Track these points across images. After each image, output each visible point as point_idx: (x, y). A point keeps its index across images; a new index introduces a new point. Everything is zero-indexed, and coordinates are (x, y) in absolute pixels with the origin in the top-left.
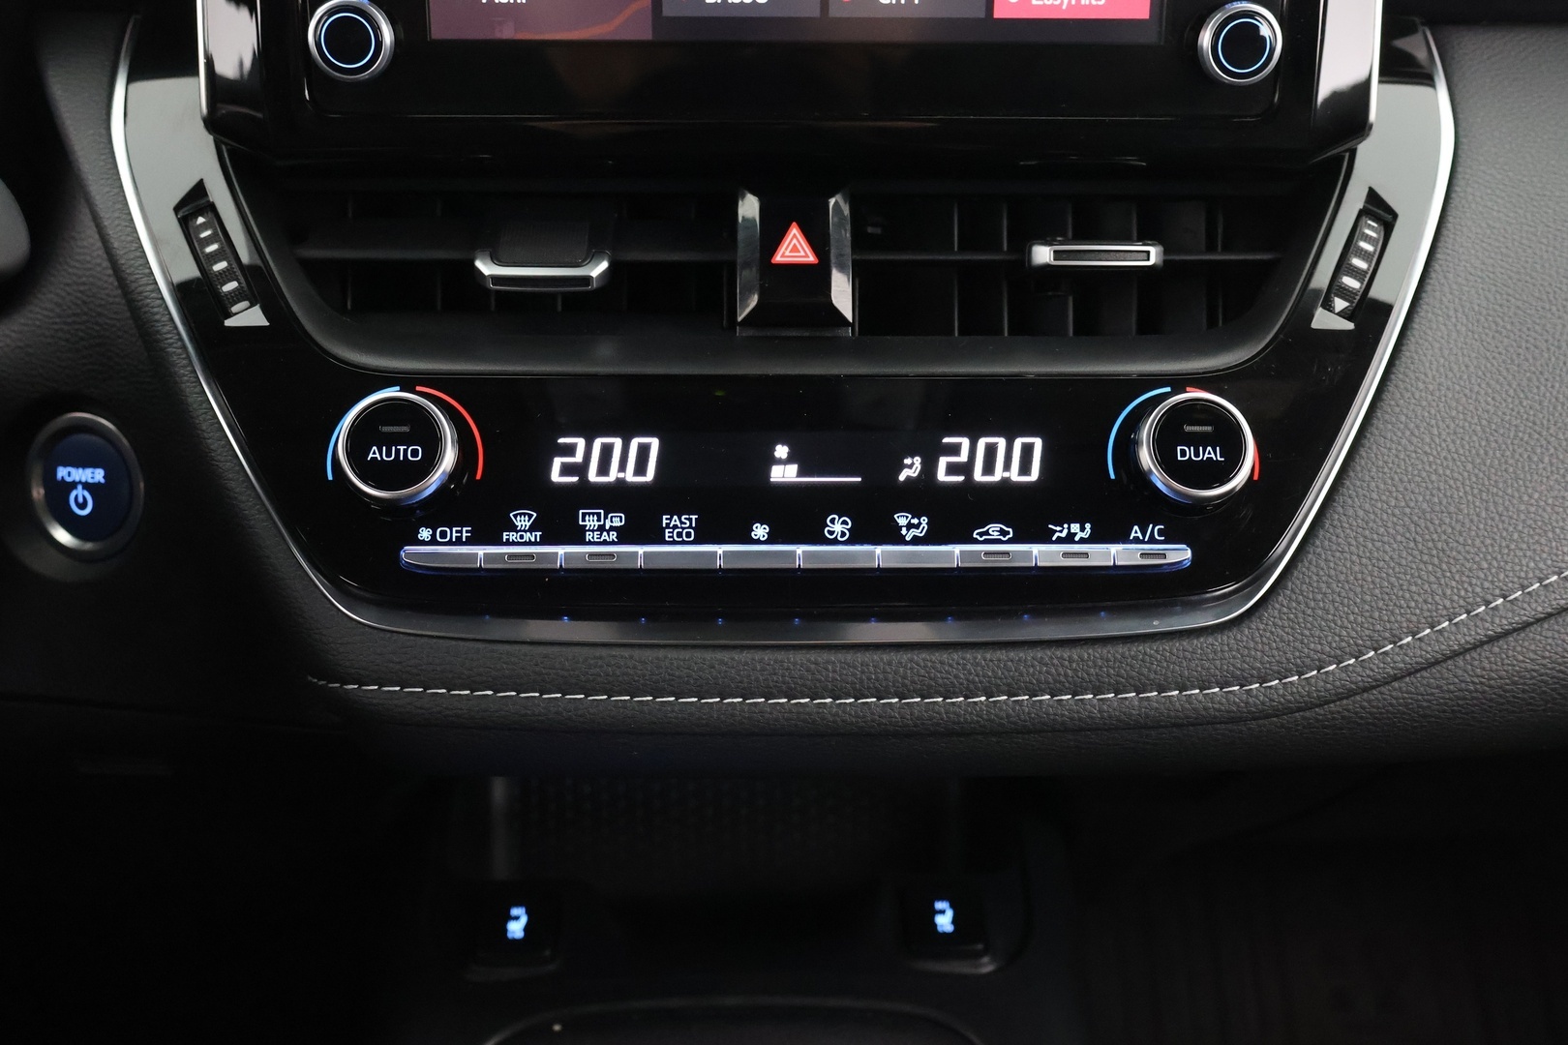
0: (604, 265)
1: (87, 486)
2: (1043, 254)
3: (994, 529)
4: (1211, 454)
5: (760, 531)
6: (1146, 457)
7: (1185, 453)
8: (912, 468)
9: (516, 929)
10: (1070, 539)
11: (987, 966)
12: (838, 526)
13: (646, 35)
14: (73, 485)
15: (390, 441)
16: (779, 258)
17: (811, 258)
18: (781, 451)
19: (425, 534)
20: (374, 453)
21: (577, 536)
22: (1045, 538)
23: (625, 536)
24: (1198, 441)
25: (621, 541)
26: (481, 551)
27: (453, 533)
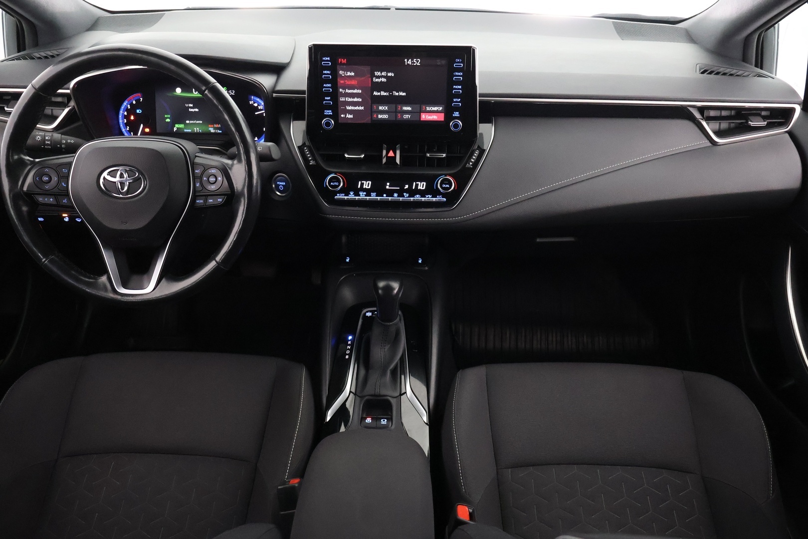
0: (363, 156)
1: (282, 185)
2: (428, 155)
3: (418, 196)
4: (448, 186)
5: (385, 195)
6: (439, 187)
7: (444, 186)
8: (407, 187)
9: (348, 260)
10: (428, 197)
11: (426, 268)
12: (396, 195)
13: (370, 122)
14: (280, 185)
15: (334, 182)
16: (389, 155)
17: (393, 155)
18: (388, 184)
19: (338, 195)
20: (332, 184)
21: (359, 195)
22: (425, 197)
23: (366, 196)
24: (446, 184)
25: (365, 196)
26: (346, 197)
27: (342, 195)
